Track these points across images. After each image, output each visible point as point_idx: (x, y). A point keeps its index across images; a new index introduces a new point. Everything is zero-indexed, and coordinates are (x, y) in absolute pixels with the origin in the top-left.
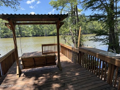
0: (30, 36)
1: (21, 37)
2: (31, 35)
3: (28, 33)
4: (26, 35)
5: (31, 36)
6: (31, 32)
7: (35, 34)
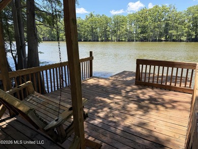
0: (181, 41)
1: (165, 41)
2: (184, 38)
3: (178, 33)
4: (174, 38)
5: (185, 40)
6: (186, 32)
7: (193, 37)
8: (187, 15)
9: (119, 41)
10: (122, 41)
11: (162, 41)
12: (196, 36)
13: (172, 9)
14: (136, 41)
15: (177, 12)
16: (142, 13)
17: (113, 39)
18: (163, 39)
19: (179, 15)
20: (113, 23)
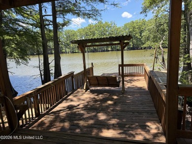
1: (111, 51)
5: (126, 49)
7: (131, 46)
8: (125, 30)
9: (73, 52)
10: (76, 52)
11: (109, 51)
12: (133, 45)
13: (113, 25)
14: (88, 52)
15: (117, 27)
16: (90, 29)
17: (67, 51)
18: (109, 49)
19: (119, 30)
20: (65, 36)
